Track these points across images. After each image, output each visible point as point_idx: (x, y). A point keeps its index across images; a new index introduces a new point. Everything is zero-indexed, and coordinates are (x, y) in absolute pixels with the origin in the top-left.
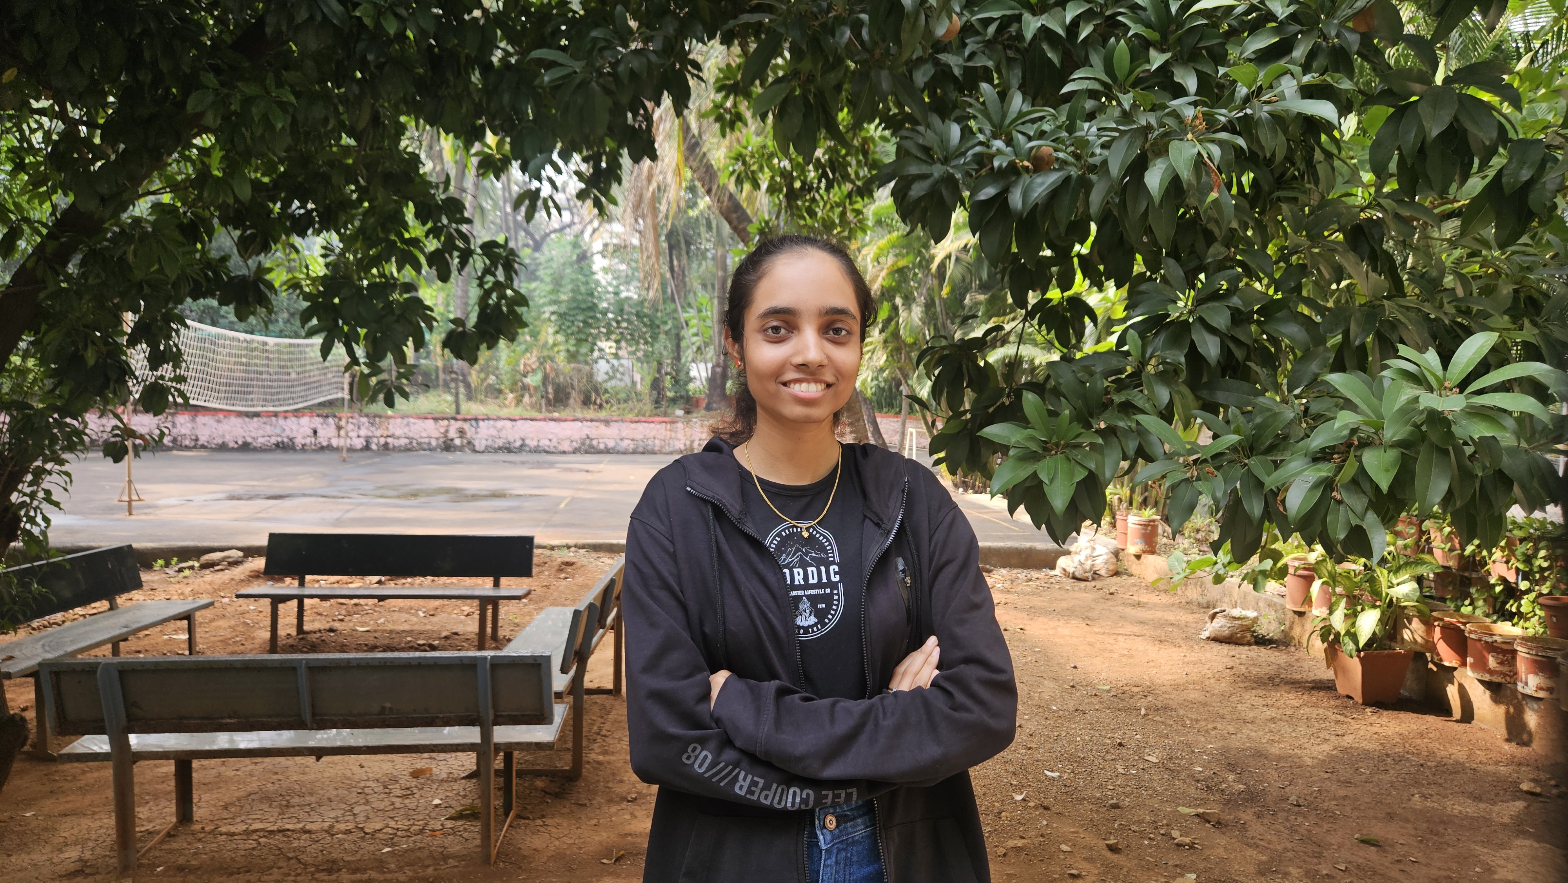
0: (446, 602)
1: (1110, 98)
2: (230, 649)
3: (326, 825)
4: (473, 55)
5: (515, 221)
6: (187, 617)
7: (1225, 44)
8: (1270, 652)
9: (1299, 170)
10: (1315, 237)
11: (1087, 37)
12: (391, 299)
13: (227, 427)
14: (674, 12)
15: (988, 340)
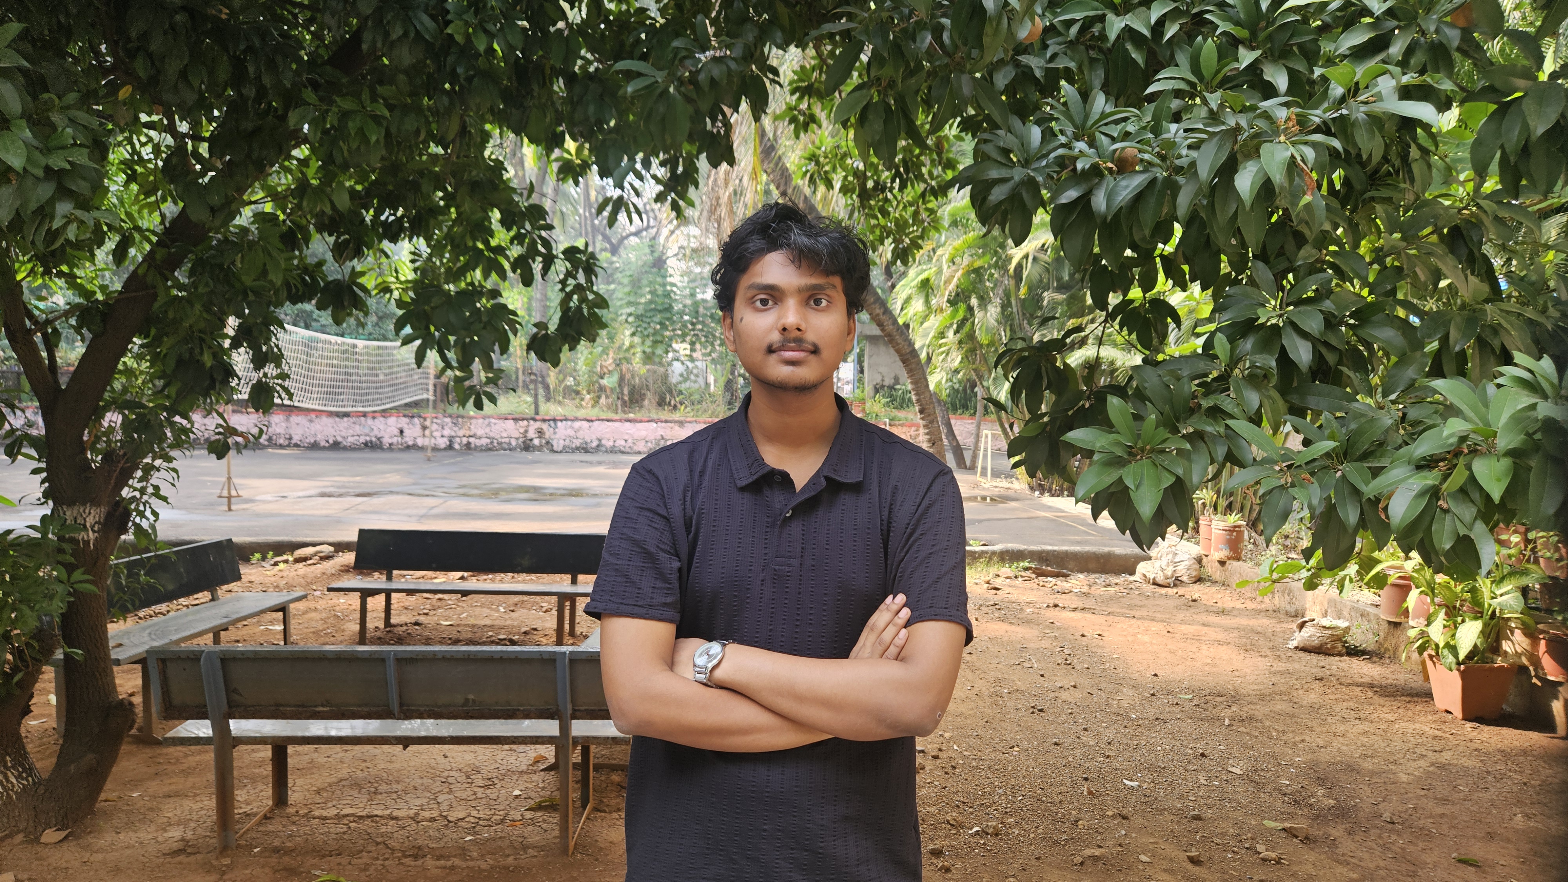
0: (525, 598)
1: (1192, 97)
2: (322, 640)
3: (412, 813)
4: (557, 66)
5: (595, 226)
6: (282, 609)
7: (1317, 40)
8: (1363, 663)
9: (1393, 166)
10: (1410, 237)
11: (1173, 36)
12: (478, 305)
13: (318, 427)
14: (752, 19)
15: (1068, 340)
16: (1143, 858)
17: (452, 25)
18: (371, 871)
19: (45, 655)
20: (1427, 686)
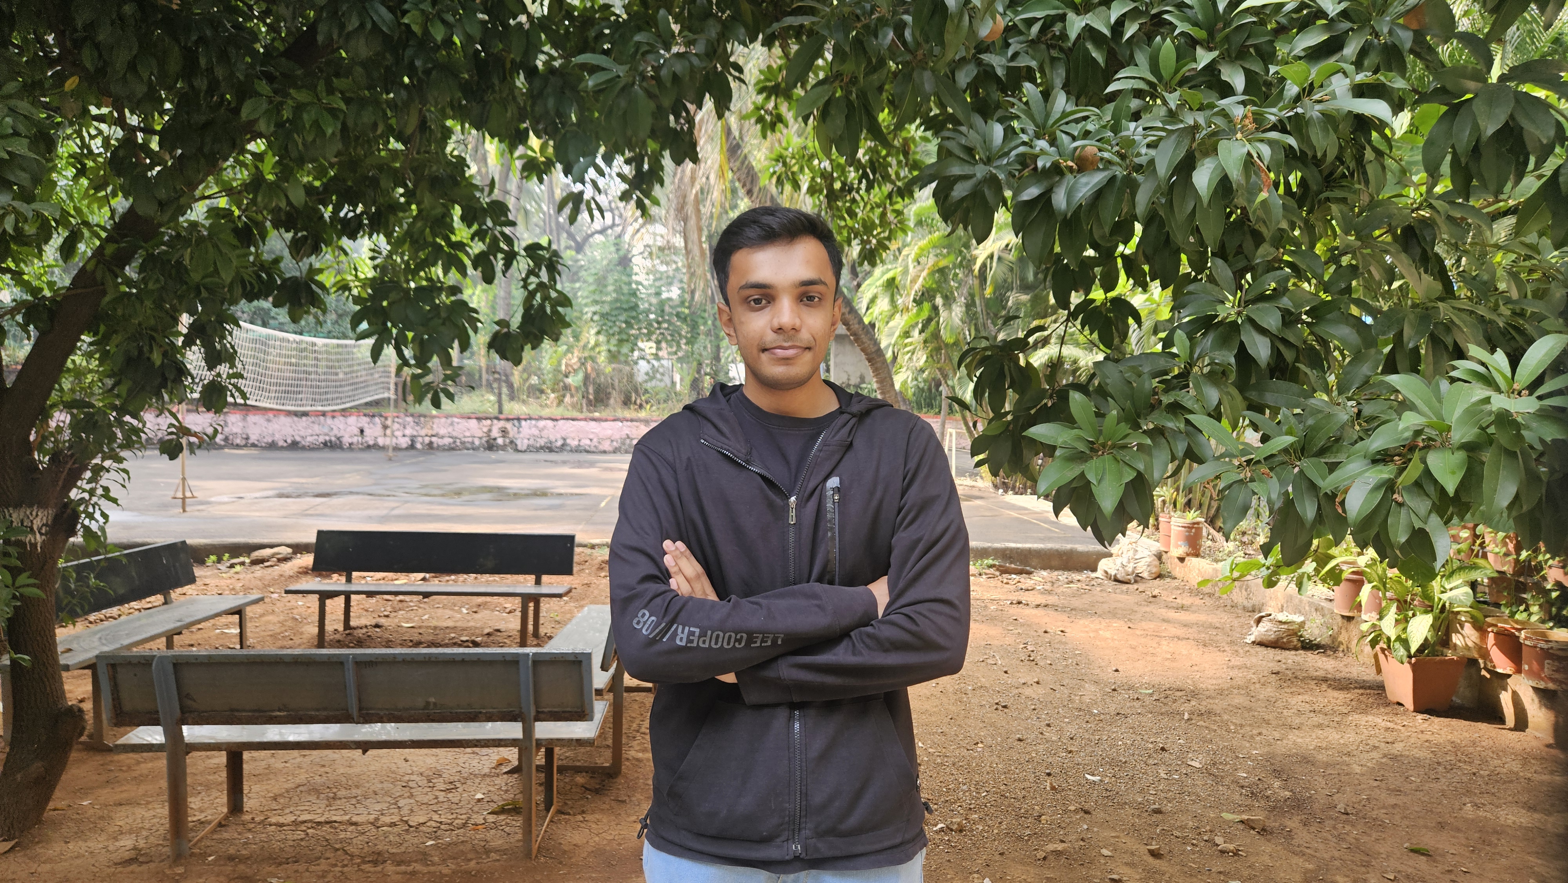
0: (488, 599)
1: (1154, 97)
2: (280, 643)
3: (371, 818)
4: (518, 60)
5: (557, 222)
6: (239, 612)
7: (1273, 41)
8: (1317, 657)
9: (1348, 168)
10: (1364, 237)
11: (1132, 36)
12: (437, 302)
13: (276, 426)
14: (716, 15)
15: (1031, 340)
16: (1105, 852)
17: (408, 15)
18: (330, 878)
20: (1379, 678)
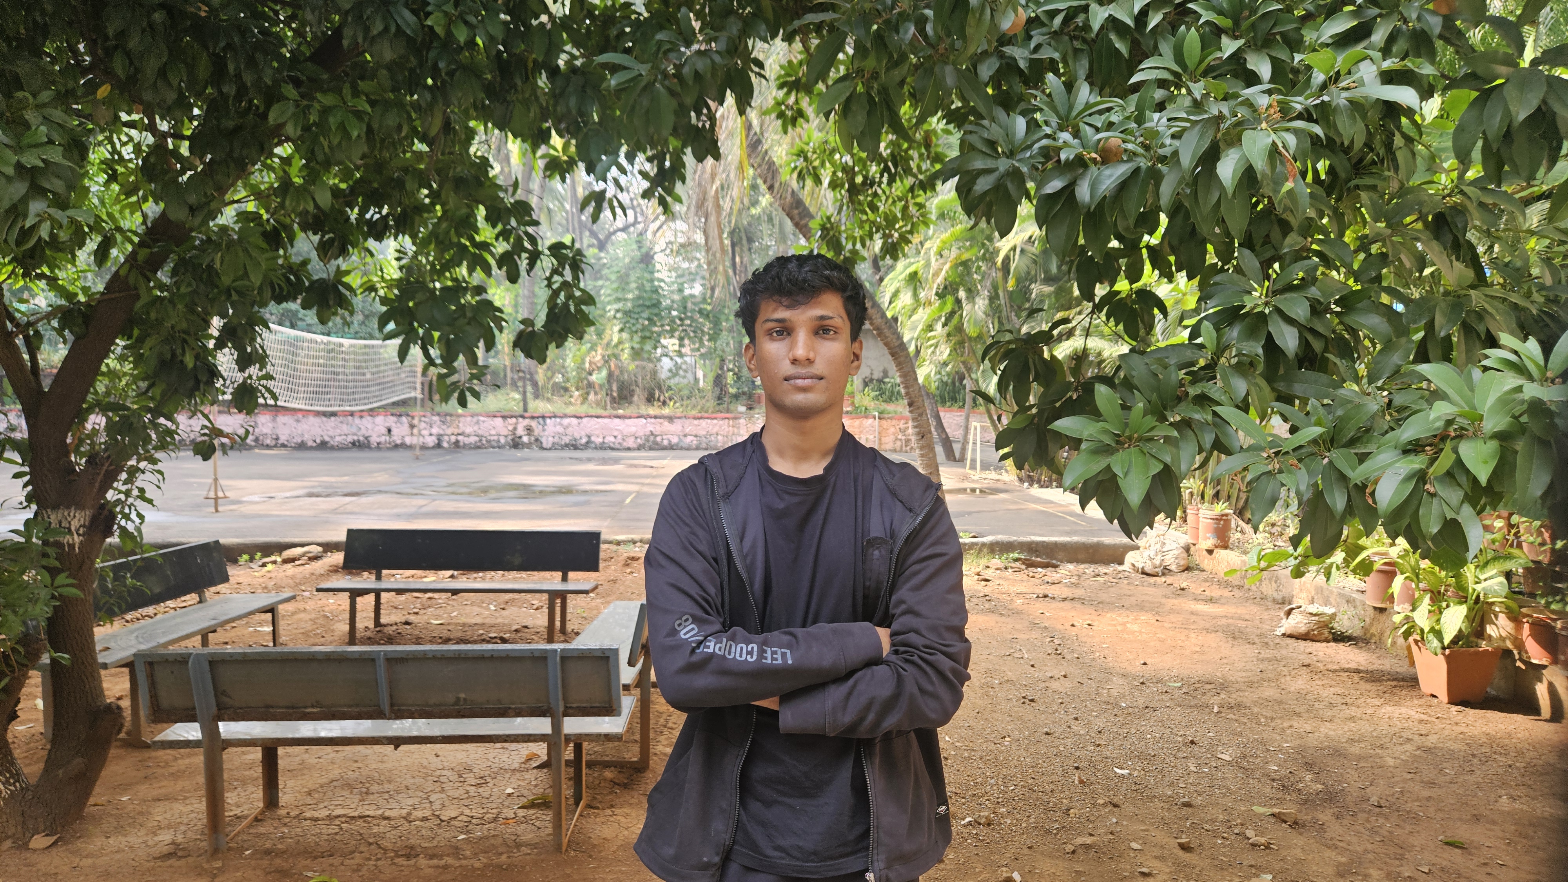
0: (516, 596)
1: (1178, 87)
2: (312, 641)
3: (404, 812)
4: (540, 60)
5: (580, 221)
6: (271, 610)
7: (1300, 29)
8: (1349, 649)
9: (1378, 155)
10: (1395, 224)
11: (1156, 26)
12: (463, 302)
13: (305, 427)
14: (737, 12)
15: (1055, 332)
16: (1134, 845)
17: (432, 17)
18: (364, 871)
19: (32, 658)
20: (1411, 670)
